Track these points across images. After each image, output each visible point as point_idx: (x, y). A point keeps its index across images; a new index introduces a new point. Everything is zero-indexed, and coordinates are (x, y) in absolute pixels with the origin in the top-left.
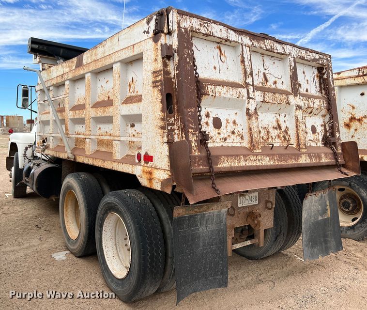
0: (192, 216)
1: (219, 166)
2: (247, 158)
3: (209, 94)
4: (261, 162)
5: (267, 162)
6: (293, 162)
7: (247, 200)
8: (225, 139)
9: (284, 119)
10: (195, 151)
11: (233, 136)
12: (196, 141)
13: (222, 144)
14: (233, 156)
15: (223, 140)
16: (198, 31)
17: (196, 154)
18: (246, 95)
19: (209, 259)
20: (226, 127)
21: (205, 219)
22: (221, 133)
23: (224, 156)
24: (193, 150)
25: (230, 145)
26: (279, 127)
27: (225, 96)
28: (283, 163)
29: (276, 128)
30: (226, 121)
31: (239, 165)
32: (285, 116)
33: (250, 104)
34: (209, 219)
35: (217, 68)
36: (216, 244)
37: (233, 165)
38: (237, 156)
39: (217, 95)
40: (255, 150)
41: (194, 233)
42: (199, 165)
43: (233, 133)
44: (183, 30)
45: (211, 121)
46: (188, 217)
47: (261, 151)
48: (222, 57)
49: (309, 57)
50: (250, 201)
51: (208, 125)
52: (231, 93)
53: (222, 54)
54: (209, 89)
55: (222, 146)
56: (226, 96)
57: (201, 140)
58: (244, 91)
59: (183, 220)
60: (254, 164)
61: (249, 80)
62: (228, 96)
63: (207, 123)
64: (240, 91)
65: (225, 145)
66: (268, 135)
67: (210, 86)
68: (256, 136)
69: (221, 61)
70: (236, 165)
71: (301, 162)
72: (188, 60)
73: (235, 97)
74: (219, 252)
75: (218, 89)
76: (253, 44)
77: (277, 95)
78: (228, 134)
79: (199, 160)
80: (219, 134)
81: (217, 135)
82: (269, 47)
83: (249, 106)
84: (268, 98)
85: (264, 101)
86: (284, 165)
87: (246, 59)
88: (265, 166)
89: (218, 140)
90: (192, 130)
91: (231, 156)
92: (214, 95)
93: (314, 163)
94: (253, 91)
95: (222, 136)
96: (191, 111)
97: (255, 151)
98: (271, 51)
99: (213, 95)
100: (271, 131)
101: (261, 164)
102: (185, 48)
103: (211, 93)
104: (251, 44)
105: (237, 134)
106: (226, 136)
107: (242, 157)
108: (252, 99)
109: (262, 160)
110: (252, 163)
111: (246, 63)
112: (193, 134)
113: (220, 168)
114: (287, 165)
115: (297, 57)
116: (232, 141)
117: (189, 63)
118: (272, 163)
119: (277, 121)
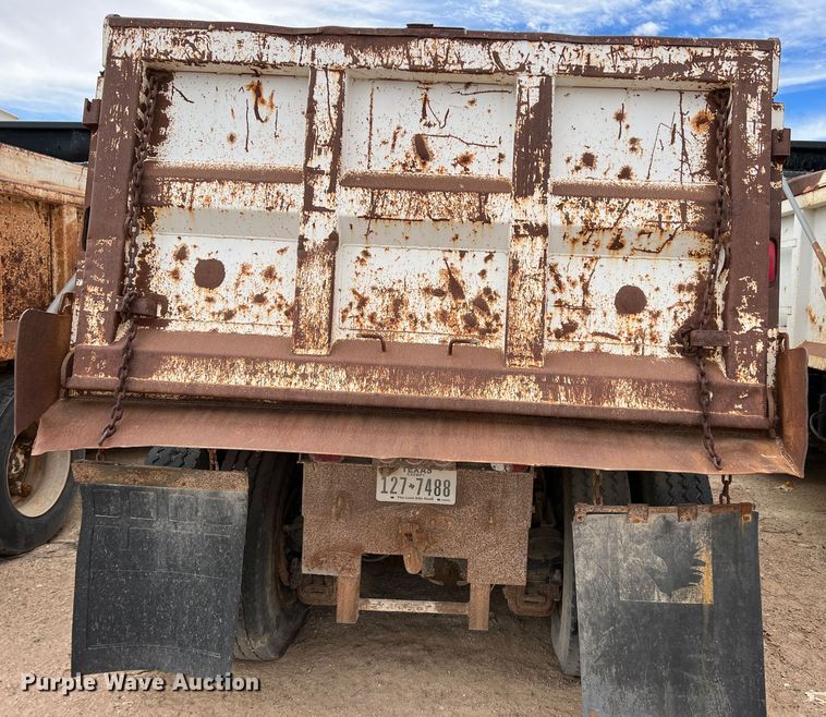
0: (132, 489)
1: (154, 378)
2: (258, 367)
3: (169, 204)
4: (310, 380)
5: (334, 383)
6: (454, 393)
7: (412, 486)
8: (229, 315)
9: (482, 266)
10: (93, 337)
11: (256, 309)
12: (103, 314)
13: (215, 326)
14: (208, 357)
15: (222, 317)
16: (162, 57)
17: (97, 344)
18: (300, 202)
19: (188, 603)
20: (237, 285)
21: (171, 504)
22: (217, 298)
23: (179, 355)
24: (89, 335)
25: (241, 331)
26: (456, 289)
27: (222, 206)
28: (404, 392)
29: (439, 293)
30: (239, 270)
31: (225, 382)
32: (489, 258)
33: (310, 223)
34: (182, 507)
35: (241, 139)
36: (207, 571)
37: (202, 379)
38: (224, 358)
39: (196, 204)
40: (302, 347)
41: (138, 531)
42: (97, 371)
43: (260, 299)
44: (119, 63)
45: (188, 269)
46: (120, 489)
47: (324, 352)
48: (261, 108)
49: (630, 64)
50: (424, 494)
51: (177, 278)
52: (248, 195)
53: (263, 102)
54: (174, 191)
55: (215, 331)
56: (228, 207)
57: (118, 313)
58: (296, 192)
59: (108, 495)
60: (280, 384)
61: (323, 161)
62: (237, 205)
63: (175, 274)
64: (283, 191)
65: (223, 328)
66: (396, 310)
67: (179, 185)
68: (313, 310)
69: (258, 117)
70: (214, 380)
71: (489, 397)
72: (118, 129)
73: (259, 205)
74: (214, 594)
75: (204, 189)
76: (356, 61)
77: (435, 198)
78: (241, 301)
79: (98, 360)
80: (210, 300)
81: (203, 303)
82: (426, 60)
83: (307, 231)
84: (389, 207)
85: (372, 216)
86: (403, 397)
87: (321, 107)
88: (321, 393)
89: (206, 316)
90: (96, 289)
91: (200, 356)
92: (187, 205)
93: (562, 406)
94: (332, 189)
95: (218, 306)
96: (105, 246)
97: (299, 351)
98: (435, 71)
99: (182, 206)
100: (411, 301)
101: (308, 387)
102: (116, 101)
103: (176, 201)
104: (350, 60)
105: (272, 302)
106: (232, 306)
107: (241, 363)
108: (322, 210)
109: (316, 376)
110: (276, 380)
111: (321, 115)
112: (96, 298)
113: (156, 383)
114: (420, 399)
115: (560, 73)
116: (253, 320)
117: (121, 134)
118: (353, 387)
119: (450, 272)
